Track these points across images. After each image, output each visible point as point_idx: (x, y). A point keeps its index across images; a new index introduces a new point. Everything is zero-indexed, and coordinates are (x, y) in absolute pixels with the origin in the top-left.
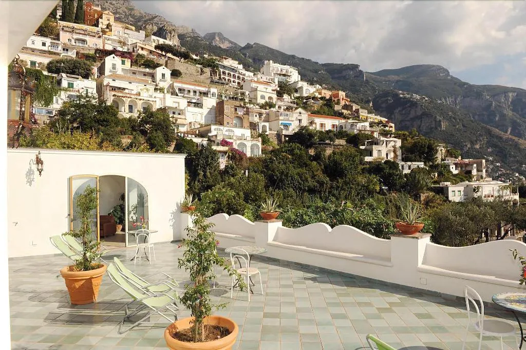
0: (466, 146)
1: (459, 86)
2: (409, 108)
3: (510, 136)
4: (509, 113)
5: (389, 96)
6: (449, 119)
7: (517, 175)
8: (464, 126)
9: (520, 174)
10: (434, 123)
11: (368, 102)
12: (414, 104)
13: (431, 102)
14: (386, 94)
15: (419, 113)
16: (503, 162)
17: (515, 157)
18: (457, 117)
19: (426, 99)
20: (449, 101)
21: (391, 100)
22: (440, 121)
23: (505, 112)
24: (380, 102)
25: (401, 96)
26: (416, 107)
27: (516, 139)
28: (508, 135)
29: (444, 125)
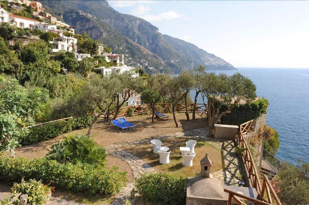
0: (116, 48)
1: (113, 13)
2: (84, 22)
3: (137, 44)
4: (136, 31)
5: (73, 13)
6: (107, 31)
7: (139, 64)
8: (115, 36)
9: (140, 64)
10: (99, 33)
11: (60, 15)
12: (88, 20)
13: (98, 20)
14: (72, 11)
15: (91, 26)
16: (133, 57)
17: (138, 55)
18: (111, 31)
19: (95, 18)
20: (107, 21)
21: (74, 15)
22: (102, 32)
23: (135, 31)
24: (68, 16)
25: (81, 14)
26: (90, 22)
27: (139, 45)
28: (135, 43)
29: (105, 35)
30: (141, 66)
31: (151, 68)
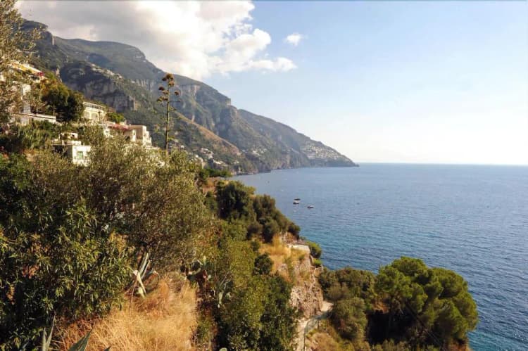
0: (156, 127)
1: (154, 71)
2: (101, 84)
3: (195, 124)
4: (194, 103)
5: (81, 68)
6: (142, 101)
7: (197, 156)
8: (155, 109)
9: (200, 156)
10: (126, 102)
11: (54, 68)
12: (107, 81)
13: (125, 81)
14: (78, 65)
15: (112, 90)
16: (187, 144)
17: (196, 141)
18: (148, 100)
19: (121, 77)
20: (143, 84)
21: (82, 72)
22: (132, 101)
23: (191, 101)
24: (70, 72)
25: (94, 69)
26: (110, 83)
27: (197, 125)
28: (192, 122)
29: (136, 106)
30: (200, 158)
31: (218, 163)
